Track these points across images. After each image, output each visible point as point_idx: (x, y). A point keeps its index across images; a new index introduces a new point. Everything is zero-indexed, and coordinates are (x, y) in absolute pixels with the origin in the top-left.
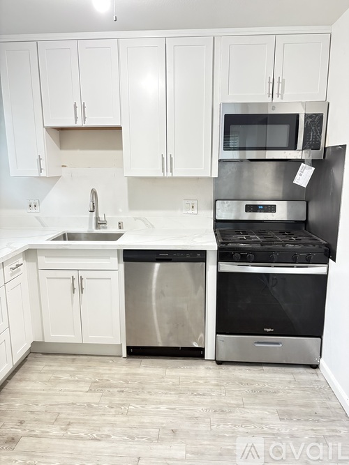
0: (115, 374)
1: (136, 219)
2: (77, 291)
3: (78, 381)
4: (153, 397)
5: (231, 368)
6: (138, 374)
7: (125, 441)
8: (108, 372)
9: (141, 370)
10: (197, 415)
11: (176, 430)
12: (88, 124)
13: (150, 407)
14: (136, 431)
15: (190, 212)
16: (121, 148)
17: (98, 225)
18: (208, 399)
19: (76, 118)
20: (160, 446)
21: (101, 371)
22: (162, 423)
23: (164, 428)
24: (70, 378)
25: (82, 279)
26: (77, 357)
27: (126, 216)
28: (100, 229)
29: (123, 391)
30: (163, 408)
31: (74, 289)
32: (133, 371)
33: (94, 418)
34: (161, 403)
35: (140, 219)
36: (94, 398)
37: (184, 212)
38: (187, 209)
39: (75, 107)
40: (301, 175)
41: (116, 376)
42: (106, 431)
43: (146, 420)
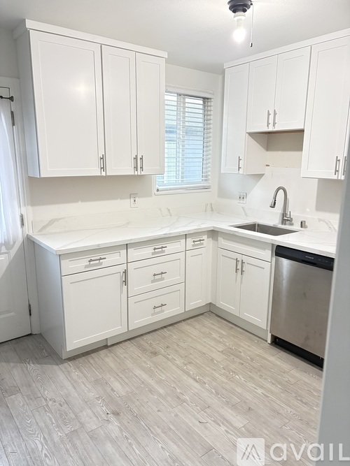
1: (320, 220)
3: (220, 342)
6: (267, 360)
7: (212, 392)
8: (246, 347)
10: (281, 411)
11: (252, 410)
12: (277, 128)
13: (251, 385)
14: (224, 391)
18: (305, 409)
19: (268, 124)
21: (242, 344)
22: (247, 399)
23: (245, 402)
25: (243, 263)
29: (242, 364)
30: (260, 391)
31: (237, 269)
32: (266, 356)
33: (208, 369)
34: (262, 387)
35: (324, 221)
36: (218, 357)
39: (269, 114)
41: (249, 353)
42: (206, 380)
43: (239, 390)
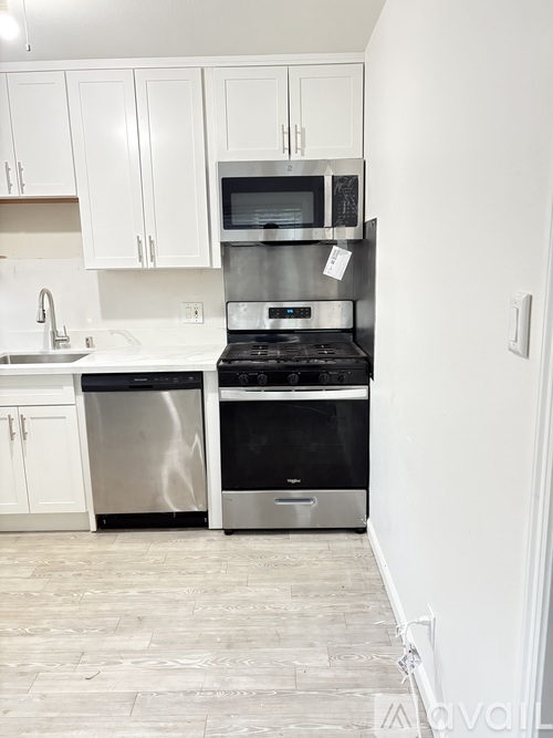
0: (73, 554)
1: (112, 332)
2: (17, 438)
3: (18, 565)
4: (122, 579)
5: (244, 538)
6: (109, 552)
7: (69, 634)
8: (65, 551)
9: (114, 547)
10: (178, 597)
11: (144, 618)
12: (27, 194)
13: (115, 592)
14: (87, 622)
15: (193, 320)
16: (79, 229)
17: (56, 343)
18: (200, 578)
19: (10, 185)
20: (116, 638)
21: (54, 551)
22: (127, 611)
23: (127, 615)
24: (7, 562)
25: (23, 419)
26: (24, 535)
27: (97, 327)
28: (59, 348)
29: (80, 575)
30: (133, 592)
31: (12, 435)
32: (103, 548)
33: (31, 609)
34: (131, 586)
35: (119, 332)
36: (35, 586)
37: (184, 320)
38: (187, 316)
39: (8, 170)
40: (333, 263)
41: (75, 556)
42: (45, 624)
43: (105, 607)
